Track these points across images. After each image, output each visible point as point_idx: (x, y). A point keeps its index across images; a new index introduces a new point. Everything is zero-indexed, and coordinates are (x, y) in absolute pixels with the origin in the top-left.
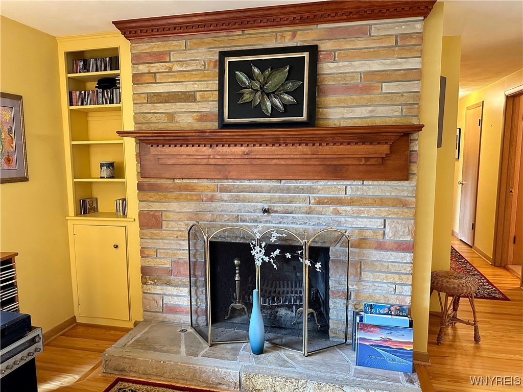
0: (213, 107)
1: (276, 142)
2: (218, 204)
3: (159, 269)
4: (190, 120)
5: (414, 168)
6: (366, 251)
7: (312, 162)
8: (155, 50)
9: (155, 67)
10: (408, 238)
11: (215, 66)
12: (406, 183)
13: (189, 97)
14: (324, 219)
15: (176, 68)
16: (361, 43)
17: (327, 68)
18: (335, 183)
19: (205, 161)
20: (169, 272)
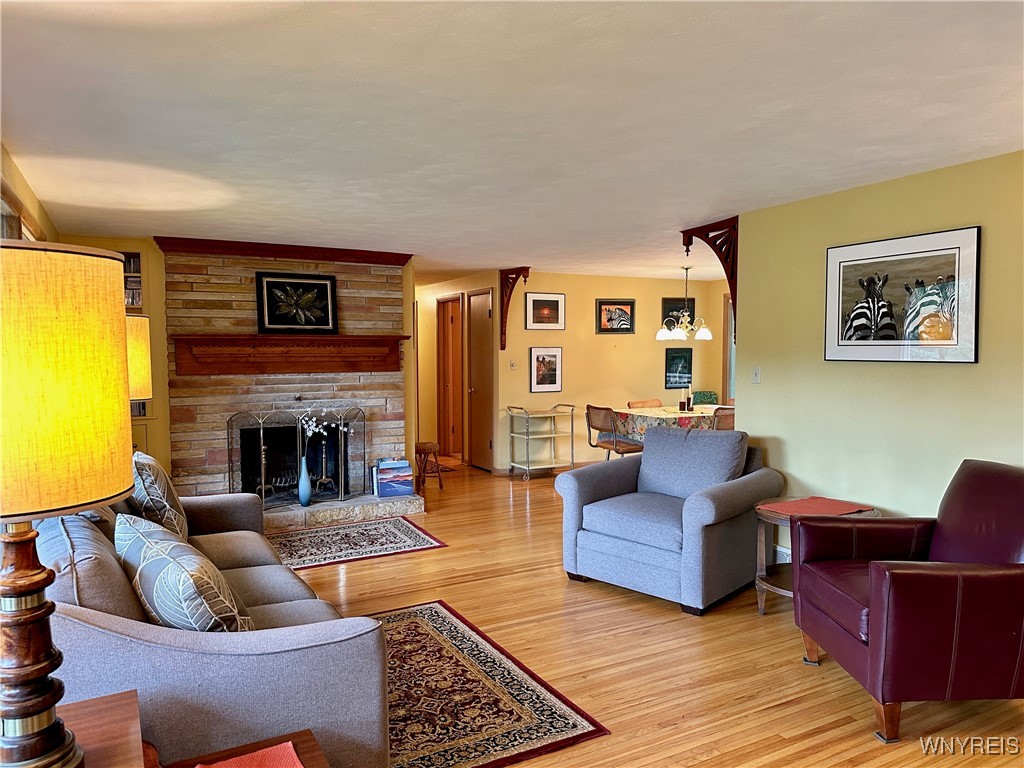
0: (253, 315)
1: (312, 343)
2: (254, 396)
3: (192, 460)
4: (227, 324)
5: (402, 362)
6: (375, 423)
7: (336, 359)
8: (192, 263)
9: (192, 278)
10: (402, 411)
11: (251, 282)
12: (398, 373)
13: (226, 305)
14: (344, 402)
15: (214, 280)
16: (364, 278)
17: (343, 292)
18: (352, 374)
19: (244, 360)
20: (203, 461)
